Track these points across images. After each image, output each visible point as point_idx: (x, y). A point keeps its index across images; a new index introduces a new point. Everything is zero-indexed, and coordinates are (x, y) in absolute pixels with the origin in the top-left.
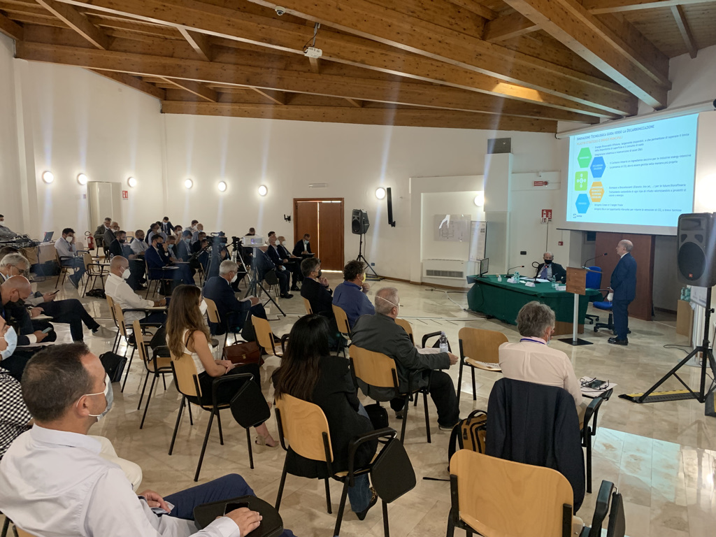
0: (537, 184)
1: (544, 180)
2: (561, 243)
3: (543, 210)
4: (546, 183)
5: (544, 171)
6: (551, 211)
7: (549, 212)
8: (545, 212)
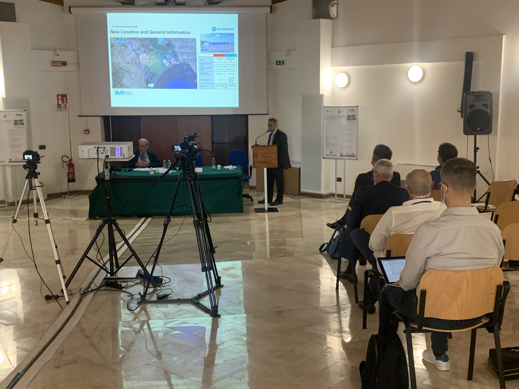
0: (54, 63)
1: (63, 60)
2: (87, 131)
3: (58, 95)
4: (64, 64)
5: (62, 49)
6: (65, 96)
7: (64, 96)
8: (60, 97)
